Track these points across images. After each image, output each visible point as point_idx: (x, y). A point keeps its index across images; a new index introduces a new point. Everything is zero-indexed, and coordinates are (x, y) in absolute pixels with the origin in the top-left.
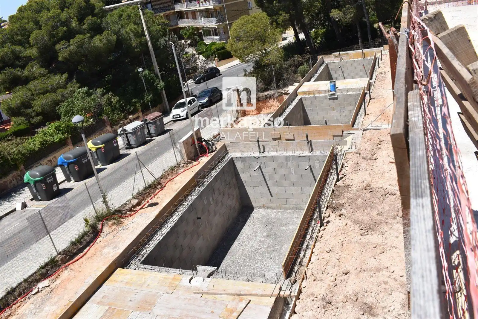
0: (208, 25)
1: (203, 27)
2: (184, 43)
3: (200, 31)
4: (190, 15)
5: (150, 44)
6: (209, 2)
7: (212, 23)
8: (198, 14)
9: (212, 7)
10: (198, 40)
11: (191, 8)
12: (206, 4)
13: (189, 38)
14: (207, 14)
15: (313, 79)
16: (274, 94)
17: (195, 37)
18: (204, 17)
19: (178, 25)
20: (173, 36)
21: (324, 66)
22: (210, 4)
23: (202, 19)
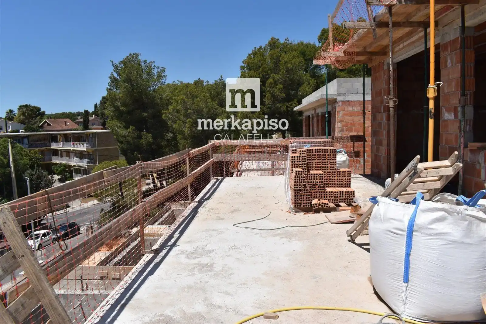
0: (79, 164)
1: (75, 166)
2: (50, 178)
3: (71, 169)
4: (64, 154)
5: (13, 175)
6: (83, 145)
7: (84, 163)
8: (72, 154)
9: (85, 149)
10: (69, 176)
11: (66, 148)
12: (80, 146)
13: (58, 174)
14: (80, 155)
15: (157, 223)
16: (126, 233)
17: (66, 173)
18: (77, 157)
19: (51, 160)
20: (40, 170)
21: (170, 212)
22: (83, 147)
23: (75, 158)
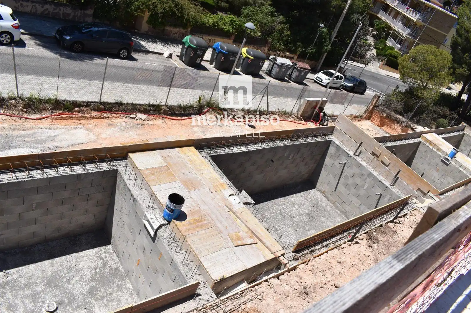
0: (401, 31)
1: (395, 30)
2: (371, 31)
3: (390, 31)
4: (393, 13)
5: (345, 12)
6: (416, 14)
7: (405, 33)
8: (400, 17)
9: (415, 20)
10: (383, 37)
11: (398, 9)
12: (412, 14)
13: (377, 30)
14: (407, 23)
17: (383, 33)
18: (402, 23)
19: (378, 14)
20: (367, 19)
21: (461, 133)
22: (415, 17)
23: (400, 23)
